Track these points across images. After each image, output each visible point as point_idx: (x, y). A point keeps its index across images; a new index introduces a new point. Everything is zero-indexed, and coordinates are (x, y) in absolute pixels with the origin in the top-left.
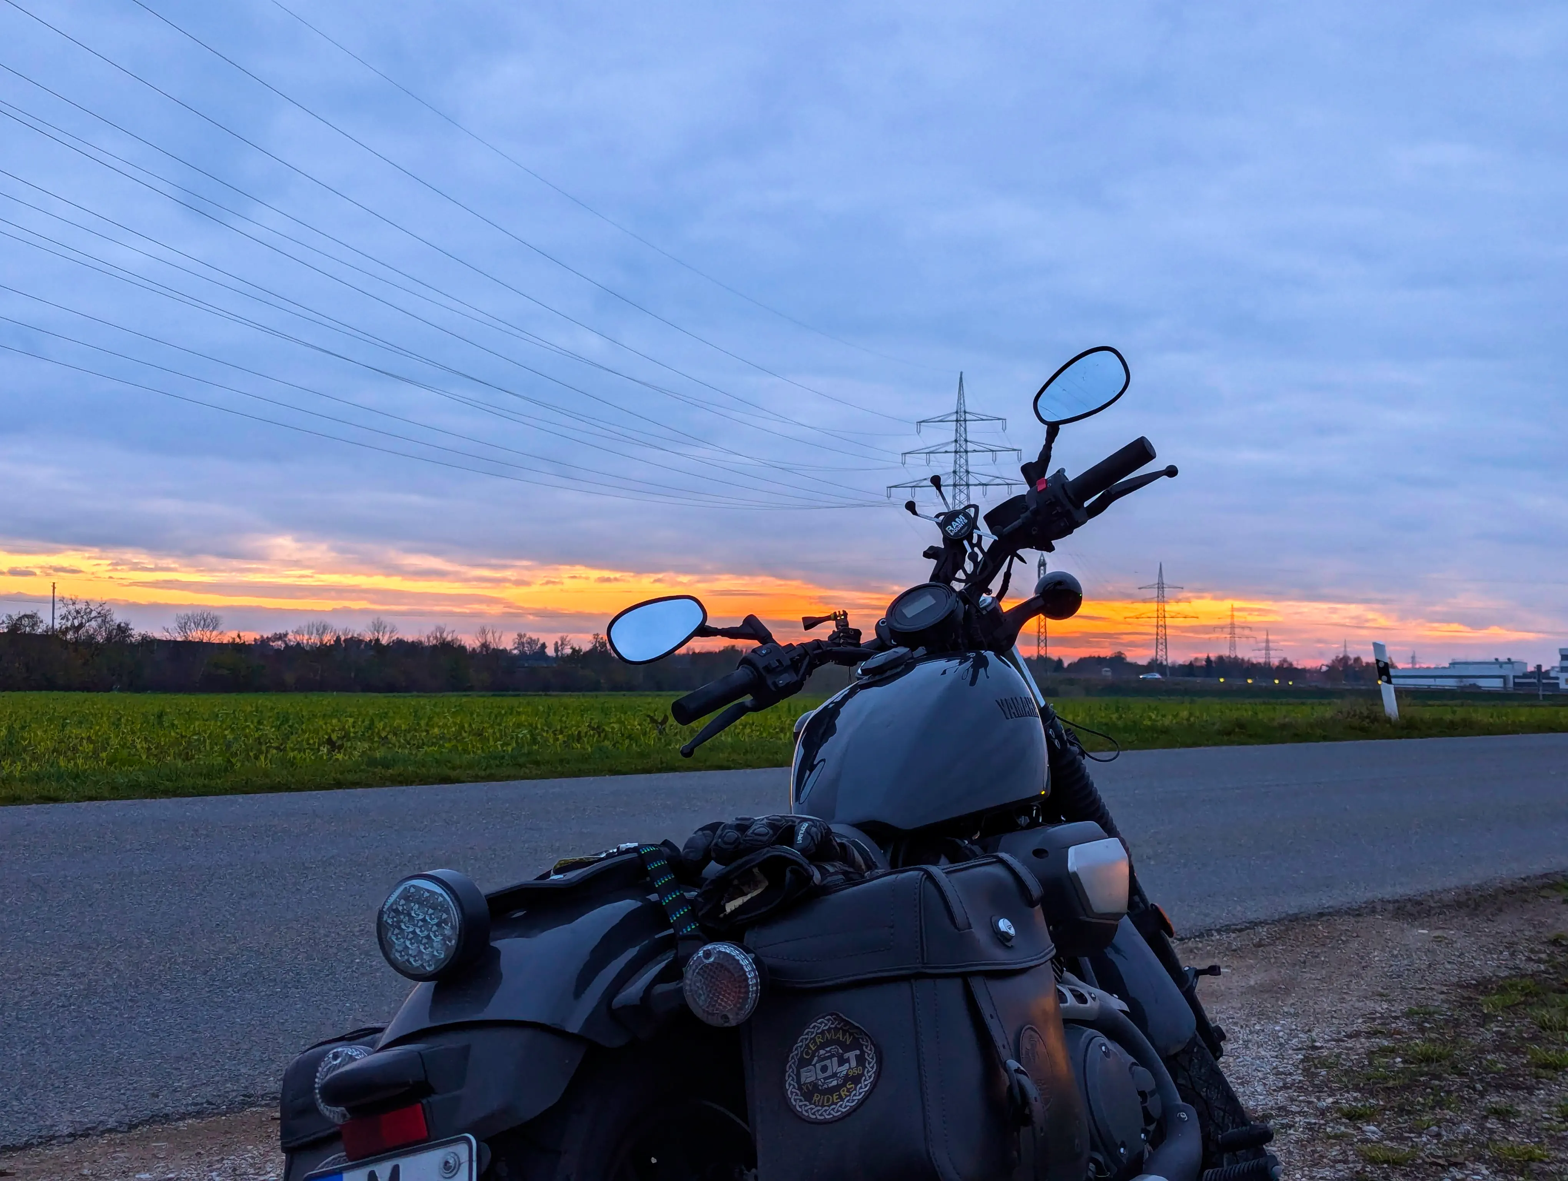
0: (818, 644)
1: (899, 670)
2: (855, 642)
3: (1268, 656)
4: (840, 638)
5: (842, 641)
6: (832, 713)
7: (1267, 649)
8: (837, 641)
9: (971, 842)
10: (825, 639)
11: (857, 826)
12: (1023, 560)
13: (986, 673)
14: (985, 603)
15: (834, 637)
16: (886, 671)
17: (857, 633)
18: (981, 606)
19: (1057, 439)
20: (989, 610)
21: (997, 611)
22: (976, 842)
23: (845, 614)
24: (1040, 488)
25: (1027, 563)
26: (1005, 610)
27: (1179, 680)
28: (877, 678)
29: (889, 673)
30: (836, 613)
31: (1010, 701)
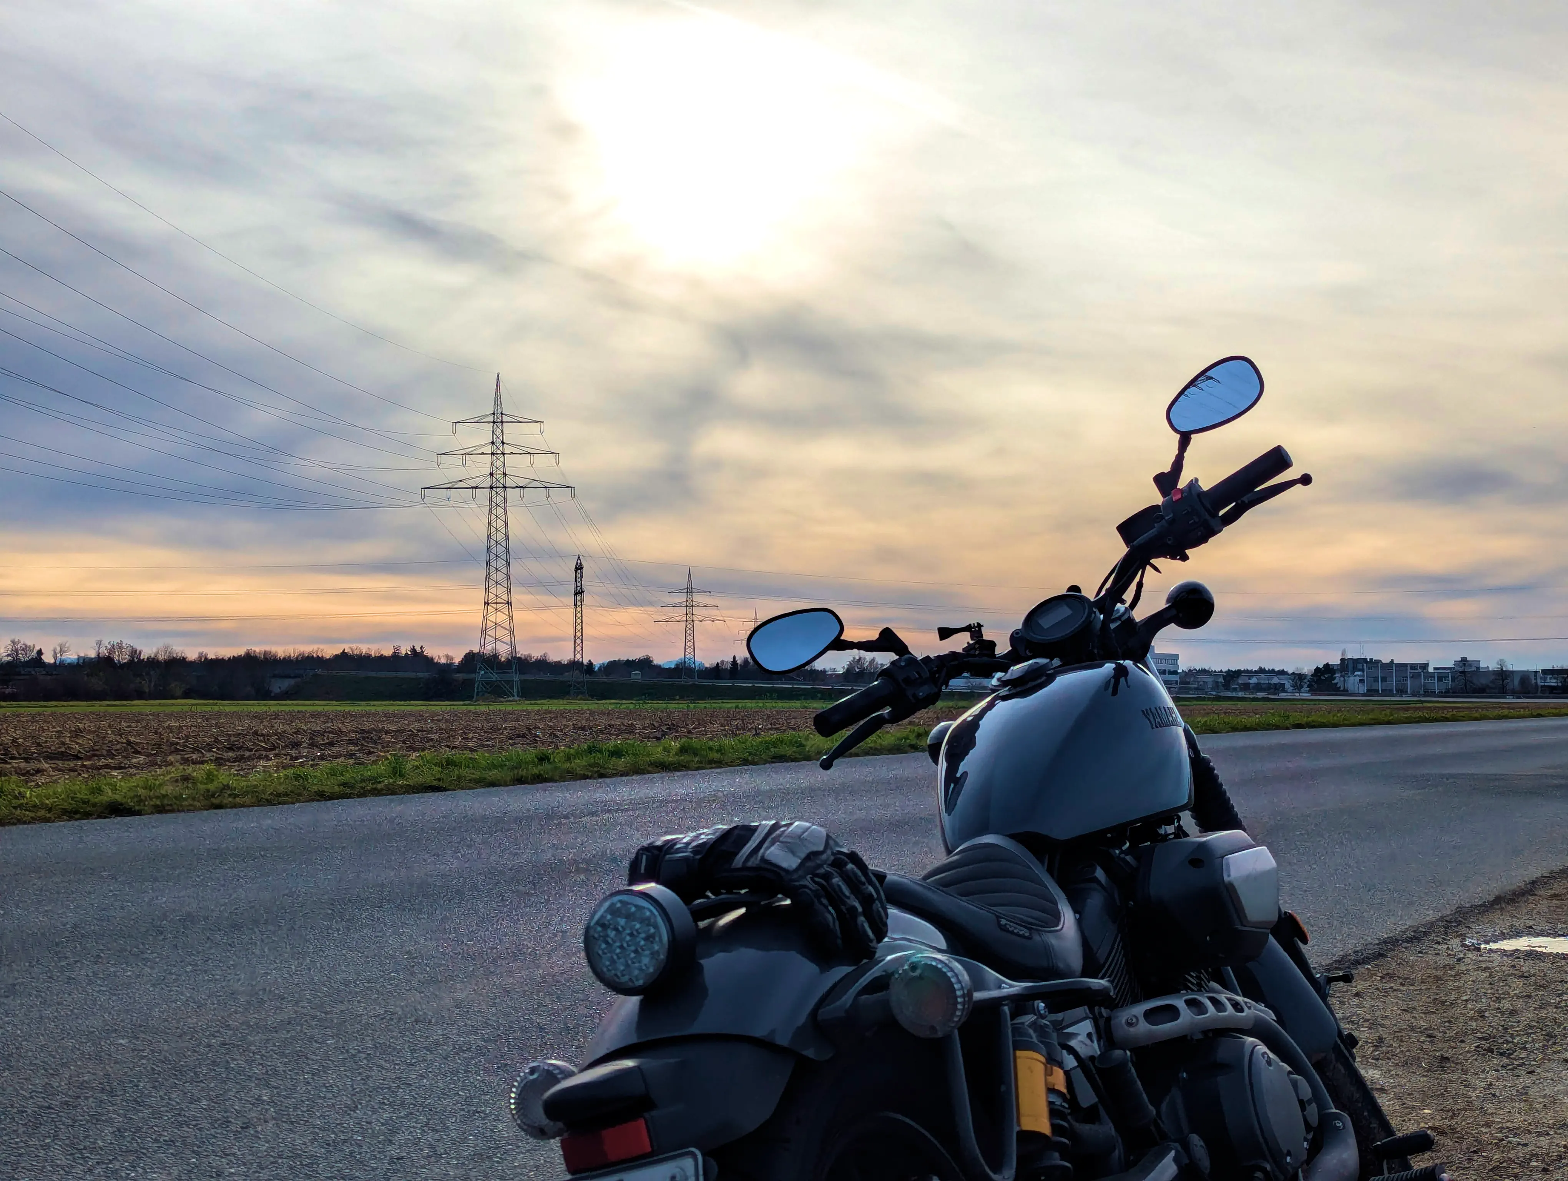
0: (953, 654)
1: (1040, 681)
2: (990, 653)
4: (975, 649)
5: (977, 652)
6: (973, 725)
8: (972, 652)
9: (1122, 852)
10: (961, 651)
11: (1012, 836)
12: (1156, 569)
13: (1127, 683)
14: (1119, 612)
15: (969, 649)
16: (1027, 682)
17: (992, 645)
18: (1115, 615)
19: (1189, 448)
20: (1123, 619)
21: (1131, 620)
22: (1127, 852)
23: (980, 626)
24: (1174, 499)
25: (1160, 573)
26: (1137, 620)
27: (706, 683)
28: (1019, 689)
29: (1031, 684)
30: (970, 625)
31: (1154, 711)
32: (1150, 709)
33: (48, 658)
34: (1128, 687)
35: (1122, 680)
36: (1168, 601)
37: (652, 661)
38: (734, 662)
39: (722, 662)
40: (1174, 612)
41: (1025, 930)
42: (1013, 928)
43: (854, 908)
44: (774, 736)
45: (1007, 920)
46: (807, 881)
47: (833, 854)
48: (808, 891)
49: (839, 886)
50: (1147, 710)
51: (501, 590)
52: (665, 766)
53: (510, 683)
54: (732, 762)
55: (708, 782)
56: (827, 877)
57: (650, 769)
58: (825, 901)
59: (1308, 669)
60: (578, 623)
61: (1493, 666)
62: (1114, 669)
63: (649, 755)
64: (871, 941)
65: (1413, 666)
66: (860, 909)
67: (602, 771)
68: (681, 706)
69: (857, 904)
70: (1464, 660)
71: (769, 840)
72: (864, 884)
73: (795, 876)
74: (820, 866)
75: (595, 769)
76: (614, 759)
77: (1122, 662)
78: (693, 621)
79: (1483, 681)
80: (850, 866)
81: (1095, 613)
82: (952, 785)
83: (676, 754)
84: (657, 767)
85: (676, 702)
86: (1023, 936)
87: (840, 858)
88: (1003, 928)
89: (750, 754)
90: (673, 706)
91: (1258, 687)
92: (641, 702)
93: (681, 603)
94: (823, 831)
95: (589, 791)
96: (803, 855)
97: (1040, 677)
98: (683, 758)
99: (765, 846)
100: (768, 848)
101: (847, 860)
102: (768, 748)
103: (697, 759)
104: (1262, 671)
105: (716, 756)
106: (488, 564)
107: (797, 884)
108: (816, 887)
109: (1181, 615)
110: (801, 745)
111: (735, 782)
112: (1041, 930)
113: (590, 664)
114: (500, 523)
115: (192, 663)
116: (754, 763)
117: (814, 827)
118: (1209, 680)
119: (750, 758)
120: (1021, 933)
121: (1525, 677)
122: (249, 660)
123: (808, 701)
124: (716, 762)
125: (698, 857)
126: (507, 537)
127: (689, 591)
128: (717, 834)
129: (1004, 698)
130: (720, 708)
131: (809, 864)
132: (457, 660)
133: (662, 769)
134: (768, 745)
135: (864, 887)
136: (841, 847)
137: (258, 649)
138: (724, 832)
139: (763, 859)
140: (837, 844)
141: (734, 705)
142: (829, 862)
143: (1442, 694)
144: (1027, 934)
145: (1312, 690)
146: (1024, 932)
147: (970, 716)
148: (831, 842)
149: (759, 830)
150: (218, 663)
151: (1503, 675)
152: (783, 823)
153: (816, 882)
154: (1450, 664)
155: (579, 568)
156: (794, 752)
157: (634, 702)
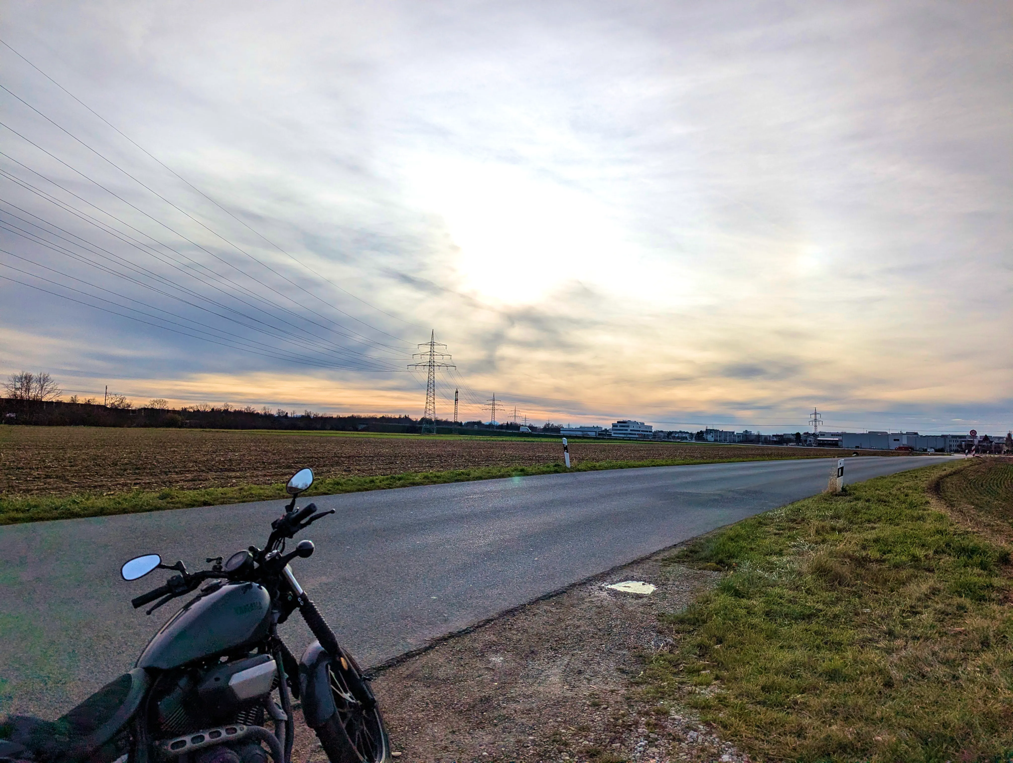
33: (289, 415)
37: (481, 422)
39: (504, 423)
51: (431, 399)
53: (433, 429)
59: (695, 432)
60: (456, 409)
61: (756, 433)
65: (730, 432)
70: (746, 431)
78: (494, 410)
79: (753, 438)
85: (489, 435)
91: (678, 438)
92: (478, 435)
93: (491, 404)
104: (680, 432)
106: (428, 390)
113: (461, 423)
114: (432, 377)
115: (335, 418)
118: (662, 434)
121: (766, 437)
122: (352, 419)
126: (434, 382)
127: (494, 400)
132: (419, 420)
137: (356, 414)
143: (738, 442)
145: (696, 439)
150: (344, 419)
151: (759, 436)
154: (742, 432)
155: (457, 392)
157: (475, 435)
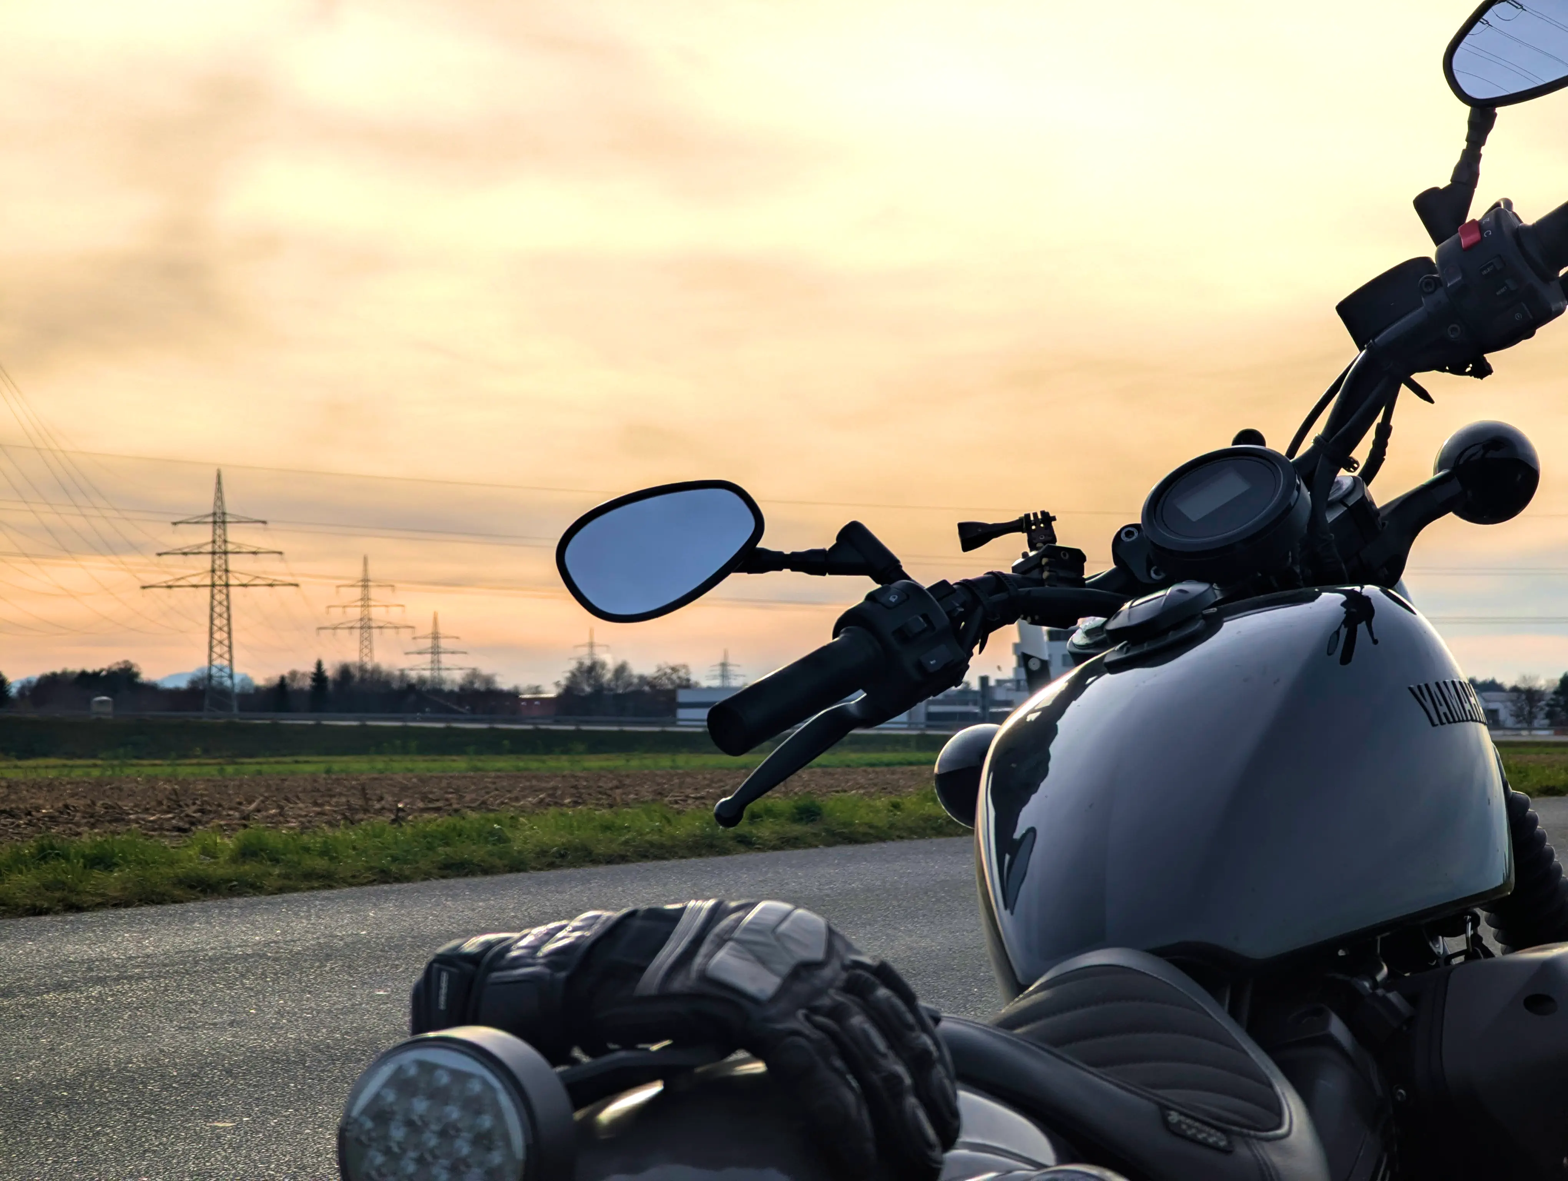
0: (995, 579)
2: (1072, 575)
3: (436, 665)
4: (1042, 568)
5: (1045, 575)
7: (436, 651)
8: (1035, 574)
9: (1375, 985)
10: (1009, 572)
11: (1160, 953)
12: (1423, 394)
13: (1371, 633)
14: (1340, 488)
15: (1025, 568)
16: (1165, 632)
17: (1077, 558)
18: (1334, 495)
19: (1492, 137)
20: (1351, 501)
21: (1365, 503)
22: (1388, 984)
23: (1048, 519)
24: (1464, 242)
25: (1431, 401)
26: (1379, 504)
27: (262, 720)
28: (1146, 647)
29: (1172, 636)
30: (1027, 516)
31: (1433, 688)
32: (1427, 686)
34: (1375, 642)
35: (1362, 627)
36: (1441, 465)
37: (136, 675)
38: (319, 676)
39: (294, 674)
40: (1455, 487)
41: (1219, 1134)
42: (1194, 1131)
43: (898, 1078)
44: (436, 822)
45: (1181, 1113)
46: (799, 1022)
47: (845, 968)
48: (802, 1041)
49: (864, 1031)
50: (1419, 687)
52: (209, 886)
54: (354, 877)
55: (308, 918)
56: (837, 1013)
57: (177, 892)
58: (838, 1063)
62: (1343, 604)
63: (172, 863)
64: (931, 1146)
66: (908, 1081)
67: (74, 899)
68: (205, 769)
69: (900, 1069)
71: (710, 937)
72: (911, 1028)
73: (773, 1011)
74: (820, 992)
75: (58, 894)
76: (96, 873)
77: (1357, 588)
78: (227, 585)
80: (883, 992)
81: (1299, 488)
82: (1007, 857)
83: (234, 860)
84: (192, 887)
85: (195, 761)
86: (1214, 1148)
87: (860, 976)
88: (1174, 1131)
89: (395, 859)
90: (189, 770)
92: (116, 762)
93: (200, 546)
94: (819, 921)
95: (50, 941)
96: (785, 969)
97: (1191, 619)
98: (247, 867)
99: (704, 949)
100: (711, 955)
101: (872, 978)
102: (430, 848)
103: (277, 871)
105: (321, 864)
107: (780, 1026)
108: (817, 1034)
109: (1469, 493)
110: (501, 839)
111: (366, 918)
112: (1249, 1135)
116: (400, 879)
117: (800, 911)
119: (393, 868)
120: (1211, 1140)
123: (483, 757)
124: (320, 877)
125: (562, 975)
127: (219, 519)
128: (596, 927)
129: (1115, 667)
130: (293, 773)
131: (801, 988)
133: (204, 892)
134: (429, 841)
135: (914, 1035)
136: (859, 953)
138: (610, 923)
139: (704, 977)
140: (849, 947)
141: (322, 767)
142: (839, 983)
144: (1223, 1143)
146: (1216, 1138)
147: (1033, 711)
148: (839, 945)
149: (685, 917)
152: (733, 904)
153: (818, 1026)
156: (491, 854)
157: (99, 762)
